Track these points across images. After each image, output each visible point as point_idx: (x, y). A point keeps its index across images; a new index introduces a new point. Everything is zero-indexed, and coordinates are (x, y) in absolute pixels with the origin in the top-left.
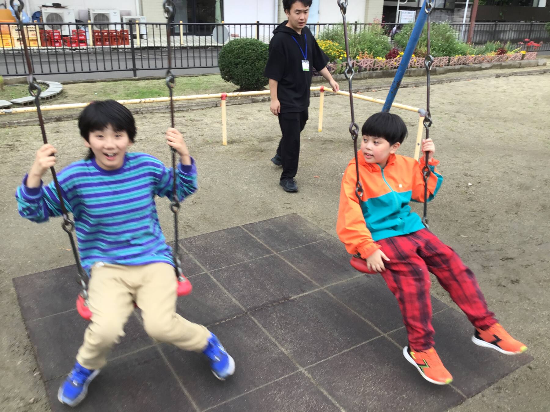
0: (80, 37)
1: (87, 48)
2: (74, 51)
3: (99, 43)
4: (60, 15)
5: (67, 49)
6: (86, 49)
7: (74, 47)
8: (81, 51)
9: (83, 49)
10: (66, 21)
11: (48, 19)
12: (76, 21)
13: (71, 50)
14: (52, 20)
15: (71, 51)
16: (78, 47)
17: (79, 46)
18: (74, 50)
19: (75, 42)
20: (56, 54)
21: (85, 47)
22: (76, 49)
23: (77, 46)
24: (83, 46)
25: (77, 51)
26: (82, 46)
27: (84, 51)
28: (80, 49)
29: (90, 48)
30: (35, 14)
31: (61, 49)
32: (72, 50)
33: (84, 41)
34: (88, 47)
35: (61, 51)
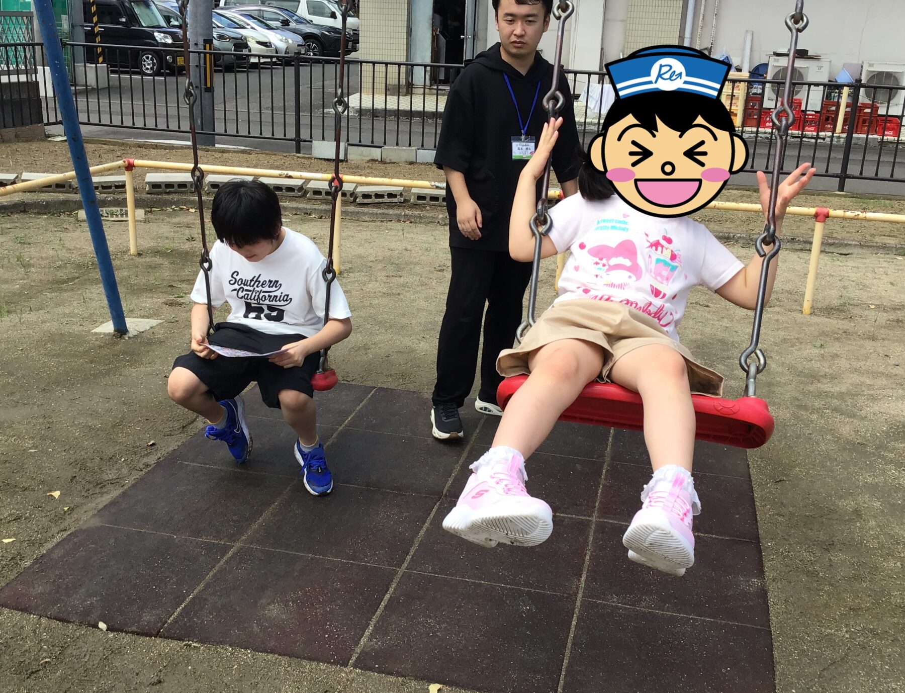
4: (802, 71)
11: (776, 75)
30: (757, 68)
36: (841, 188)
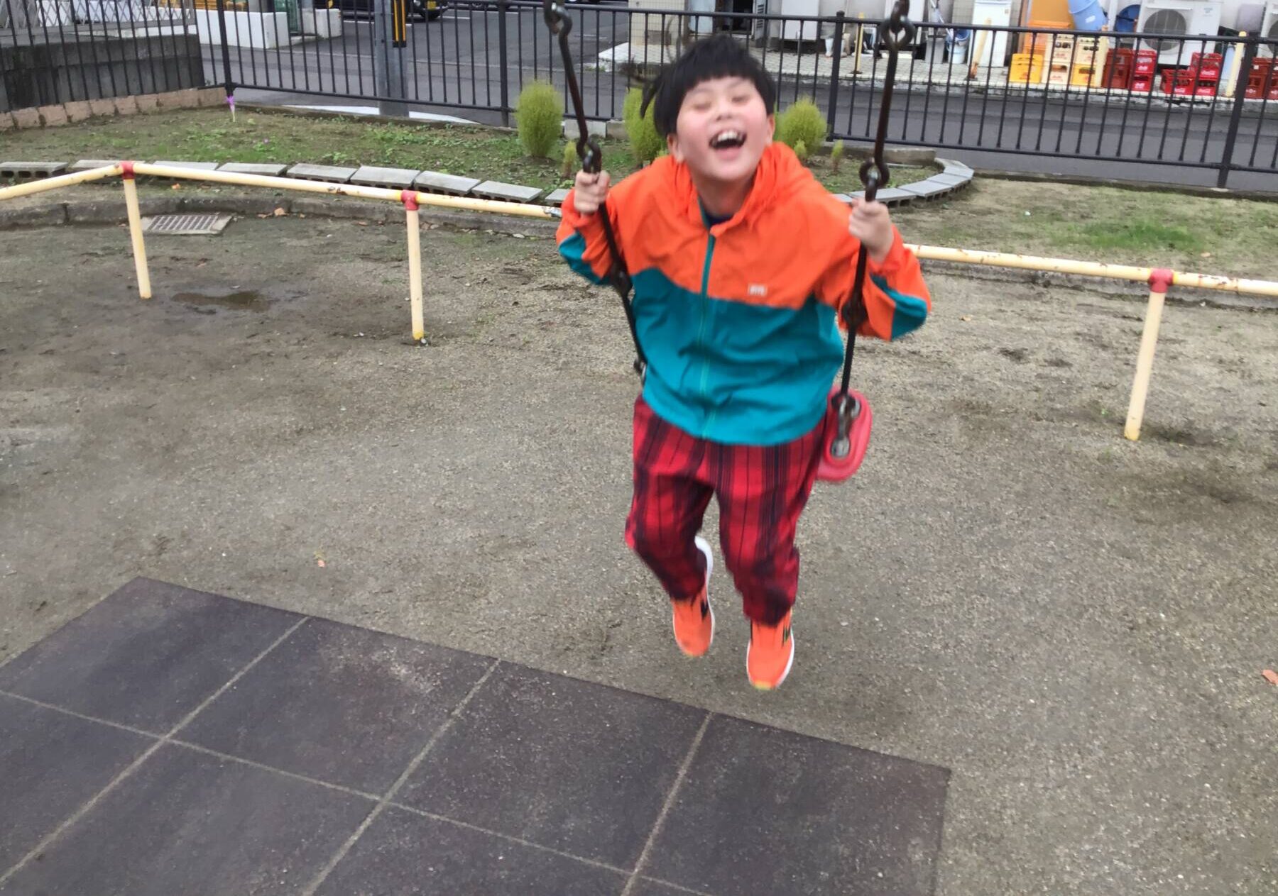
0: (1205, 73)
1: (1215, 101)
2: (1174, 106)
3: (1251, 91)
4: (1184, 15)
5: (1161, 98)
6: (1208, 104)
7: (1178, 96)
8: (1195, 106)
9: (1202, 102)
10: (1193, 30)
11: (1149, 24)
12: (1222, 31)
13: (1168, 101)
14: (1160, 25)
15: (1167, 105)
16: (1189, 97)
17: (1194, 94)
18: (1178, 103)
19: (1185, 85)
20: (1148, 111)
21: (1207, 98)
22: (1183, 100)
23: (1187, 93)
24: (1205, 96)
25: (1183, 105)
26: (1201, 94)
27: (1203, 107)
28: (1193, 102)
29: (1220, 101)
30: (1125, 11)
31: (1144, 97)
32: (1170, 101)
33: (1213, 84)
34: (1218, 98)
35: (1143, 101)
36: (1222, 183)
